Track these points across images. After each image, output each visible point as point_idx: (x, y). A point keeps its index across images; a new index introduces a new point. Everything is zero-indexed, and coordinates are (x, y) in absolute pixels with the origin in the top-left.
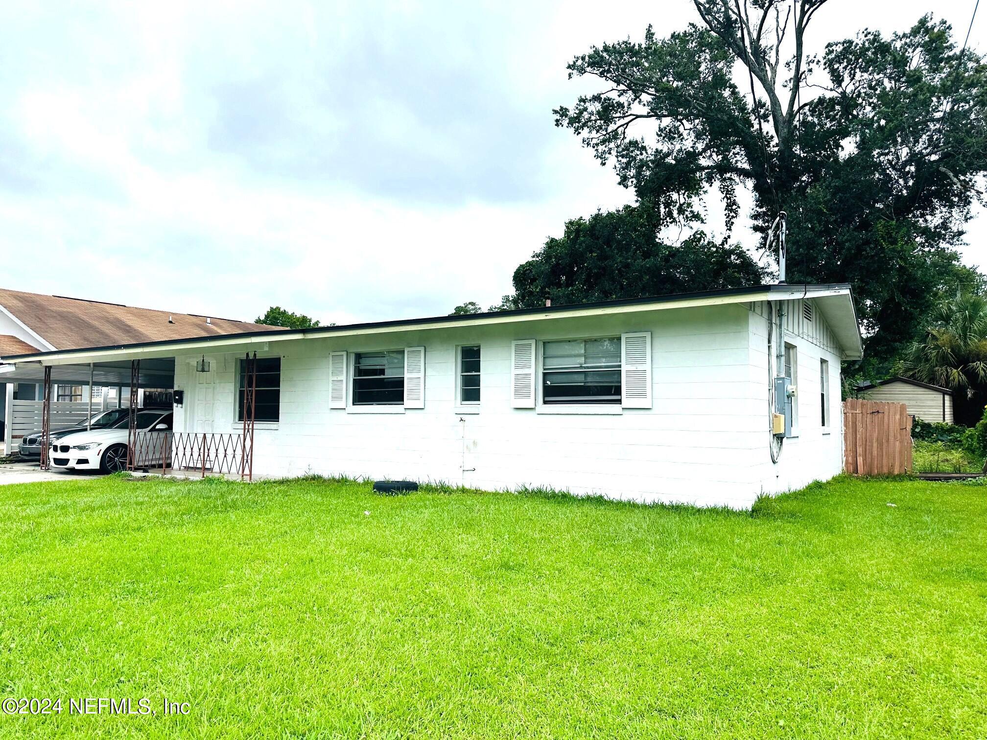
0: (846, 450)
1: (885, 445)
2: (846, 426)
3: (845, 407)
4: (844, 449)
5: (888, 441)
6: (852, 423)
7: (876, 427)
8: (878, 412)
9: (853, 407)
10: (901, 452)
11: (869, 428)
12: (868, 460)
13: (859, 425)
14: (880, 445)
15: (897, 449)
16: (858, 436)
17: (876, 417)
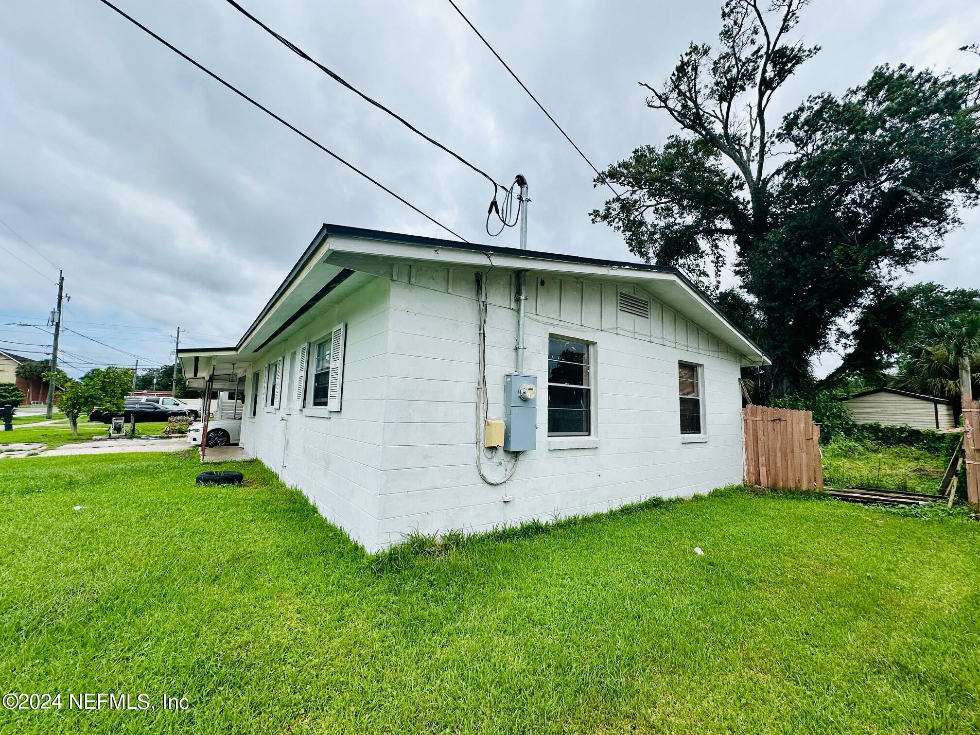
0: (747, 459)
1: (790, 456)
2: (746, 433)
3: (746, 413)
4: (745, 457)
5: (792, 452)
6: (753, 430)
7: (779, 436)
8: (780, 419)
9: (754, 414)
10: (808, 465)
11: (771, 437)
12: (773, 471)
13: (760, 432)
14: (785, 456)
15: (804, 461)
16: (760, 445)
17: (778, 425)
